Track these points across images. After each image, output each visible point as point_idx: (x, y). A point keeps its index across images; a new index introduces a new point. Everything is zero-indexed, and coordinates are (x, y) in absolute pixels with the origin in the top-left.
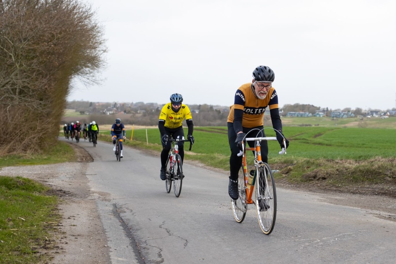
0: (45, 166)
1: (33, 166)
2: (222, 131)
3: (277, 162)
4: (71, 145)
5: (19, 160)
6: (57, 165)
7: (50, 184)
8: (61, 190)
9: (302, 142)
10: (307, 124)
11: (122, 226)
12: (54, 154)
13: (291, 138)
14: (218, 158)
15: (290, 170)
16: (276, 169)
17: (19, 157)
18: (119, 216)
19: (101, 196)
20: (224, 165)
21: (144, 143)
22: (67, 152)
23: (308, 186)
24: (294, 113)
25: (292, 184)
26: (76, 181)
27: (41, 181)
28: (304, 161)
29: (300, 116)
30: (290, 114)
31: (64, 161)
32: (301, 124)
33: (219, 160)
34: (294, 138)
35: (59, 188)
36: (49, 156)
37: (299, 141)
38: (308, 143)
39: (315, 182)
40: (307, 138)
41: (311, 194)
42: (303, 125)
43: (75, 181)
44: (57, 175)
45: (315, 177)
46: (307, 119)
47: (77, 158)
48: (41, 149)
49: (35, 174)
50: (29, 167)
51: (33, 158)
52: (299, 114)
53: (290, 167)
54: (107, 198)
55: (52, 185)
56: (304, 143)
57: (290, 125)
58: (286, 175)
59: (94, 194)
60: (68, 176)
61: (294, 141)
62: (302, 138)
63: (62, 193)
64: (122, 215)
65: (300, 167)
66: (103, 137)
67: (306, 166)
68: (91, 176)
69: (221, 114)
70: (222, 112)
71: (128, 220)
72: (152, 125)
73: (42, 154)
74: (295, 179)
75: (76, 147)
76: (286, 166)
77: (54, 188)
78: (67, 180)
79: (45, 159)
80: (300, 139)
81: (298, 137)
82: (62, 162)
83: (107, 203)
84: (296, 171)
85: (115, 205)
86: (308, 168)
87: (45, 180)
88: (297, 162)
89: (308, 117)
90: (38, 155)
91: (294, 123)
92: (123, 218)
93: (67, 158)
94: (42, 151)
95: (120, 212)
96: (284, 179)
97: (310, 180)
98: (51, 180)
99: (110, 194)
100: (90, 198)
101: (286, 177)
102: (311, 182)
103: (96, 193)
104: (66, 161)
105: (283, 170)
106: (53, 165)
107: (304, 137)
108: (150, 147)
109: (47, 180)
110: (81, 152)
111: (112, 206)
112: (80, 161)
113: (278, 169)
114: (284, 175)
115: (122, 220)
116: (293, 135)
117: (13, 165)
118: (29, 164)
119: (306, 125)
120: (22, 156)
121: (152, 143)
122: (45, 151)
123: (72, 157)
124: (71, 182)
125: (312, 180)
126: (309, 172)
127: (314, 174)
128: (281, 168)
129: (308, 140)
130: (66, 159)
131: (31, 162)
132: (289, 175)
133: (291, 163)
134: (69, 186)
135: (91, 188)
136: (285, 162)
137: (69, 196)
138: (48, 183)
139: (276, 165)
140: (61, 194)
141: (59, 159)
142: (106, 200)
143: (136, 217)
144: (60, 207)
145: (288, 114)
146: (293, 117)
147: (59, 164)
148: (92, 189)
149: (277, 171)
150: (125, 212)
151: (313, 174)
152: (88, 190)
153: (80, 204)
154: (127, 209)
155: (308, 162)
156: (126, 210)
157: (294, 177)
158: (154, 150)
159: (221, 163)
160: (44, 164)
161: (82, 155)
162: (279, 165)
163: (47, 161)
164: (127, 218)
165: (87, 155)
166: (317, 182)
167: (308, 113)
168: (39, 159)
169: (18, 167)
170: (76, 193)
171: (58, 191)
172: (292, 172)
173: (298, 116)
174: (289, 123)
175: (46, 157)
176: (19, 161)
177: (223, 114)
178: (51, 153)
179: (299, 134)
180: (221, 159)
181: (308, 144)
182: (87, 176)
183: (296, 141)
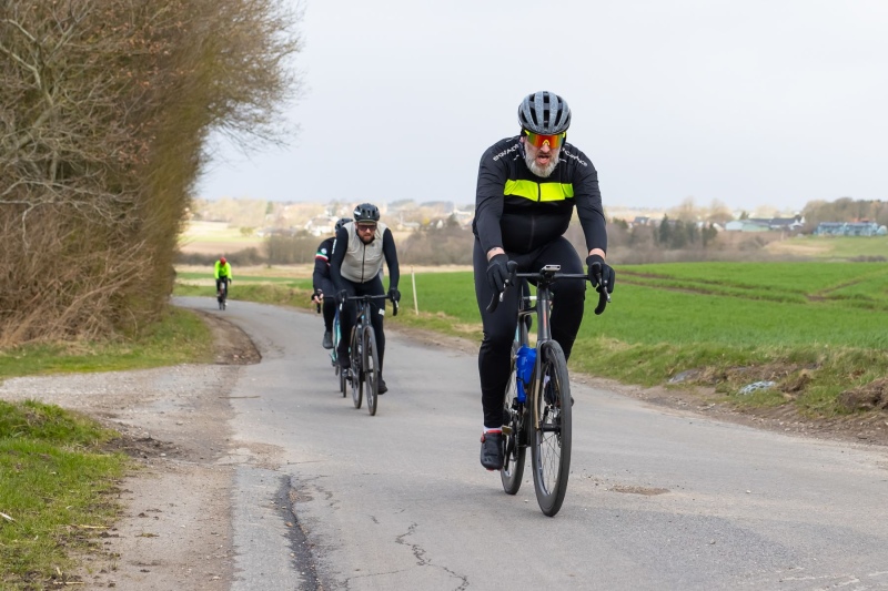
0: (123, 375)
1: (90, 374)
2: (627, 277)
3: (769, 360)
4: (206, 319)
5: (55, 358)
6: (156, 371)
7: (123, 422)
8: (150, 439)
9: (853, 305)
10: (875, 254)
11: (290, 536)
12: (154, 343)
13: (824, 295)
14: (608, 350)
15: (806, 380)
16: (767, 379)
17: (56, 351)
18: (290, 510)
19: (256, 456)
20: (622, 368)
21: (409, 310)
22: (193, 336)
23: (856, 425)
24: (836, 224)
25: (810, 419)
26: (199, 414)
27: (99, 414)
28: (847, 355)
29: (852, 233)
30: (824, 227)
31: (177, 362)
32: (855, 255)
33: (610, 355)
34: (831, 293)
35: (146, 434)
36: (139, 348)
37: (845, 301)
38: (871, 307)
39: (875, 414)
40: (870, 295)
41: (860, 448)
42: (862, 259)
43: (195, 414)
44: (148, 399)
45: (876, 401)
46: (874, 241)
47: (217, 352)
48: (118, 328)
49: (89, 397)
50: (78, 378)
51: (93, 352)
52: (851, 227)
53: (804, 371)
54: (273, 460)
55: (127, 426)
56: (860, 306)
57: (825, 258)
58: (794, 397)
59: (240, 451)
60: (178, 402)
61: (831, 301)
62: (854, 293)
63: (149, 448)
64: (299, 506)
65: (835, 372)
66: (297, 295)
67: (852, 367)
68: (243, 400)
69: (629, 231)
70: (631, 226)
71: (314, 520)
72: (437, 263)
73: (119, 342)
74: (819, 405)
75: (220, 325)
76: (796, 370)
77: (132, 433)
78: (176, 411)
79: (126, 356)
80: (849, 298)
81: (842, 291)
82: (170, 365)
83: (264, 473)
84: (822, 383)
85: (287, 482)
86: (858, 373)
87: (113, 412)
88: (827, 360)
89: (875, 234)
90: (106, 346)
91: (837, 254)
92: (300, 516)
93: (187, 353)
94: (120, 335)
95: (297, 500)
96: (787, 407)
97: (862, 409)
98: (126, 412)
99: (281, 450)
100: (225, 460)
101: (793, 400)
102: (865, 414)
103: (245, 446)
104: (182, 361)
105: (784, 380)
106: (144, 373)
107: (861, 292)
108: (421, 323)
109: (119, 412)
110: (231, 338)
111: (279, 483)
112: (222, 361)
113: (774, 379)
114: (787, 395)
115: (296, 520)
116: (829, 286)
117: (36, 371)
118: (79, 369)
119: (872, 259)
120: (64, 349)
121: (429, 311)
122: (127, 333)
123: (202, 349)
124: (184, 418)
125: (867, 409)
126: (859, 387)
127: (873, 390)
128: (780, 375)
129: (870, 299)
130: (183, 356)
131: (86, 365)
132: (802, 394)
133: (811, 361)
134: (175, 428)
135: (234, 433)
136: (793, 359)
137: (168, 455)
138: (117, 421)
139: (767, 366)
140: (147, 449)
141: (164, 357)
142: (266, 467)
143: (337, 511)
144: (130, 483)
145: (820, 228)
146: (833, 237)
147: (162, 369)
148: (236, 438)
149: (771, 383)
150: (311, 499)
151: (870, 392)
152: (225, 438)
153: (189, 477)
154: (320, 490)
155: (858, 358)
156: (315, 494)
157: (815, 402)
158: (433, 329)
159: (614, 365)
160: (121, 369)
161: (232, 345)
162: (777, 366)
163: (131, 362)
164: (312, 514)
165: (247, 345)
166: (882, 414)
167: (875, 225)
168: (110, 355)
169: (50, 378)
170: (189, 447)
171: (140, 440)
172: (811, 388)
173: (846, 234)
174: (822, 253)
175: (128, 351)
176: (55, 362)
177: (635, 229)
178: (146, 340)
179: (845, 281)
180: (615, 352)
181: (870, 311)
182: (232, 401)
183: (836, 302)
